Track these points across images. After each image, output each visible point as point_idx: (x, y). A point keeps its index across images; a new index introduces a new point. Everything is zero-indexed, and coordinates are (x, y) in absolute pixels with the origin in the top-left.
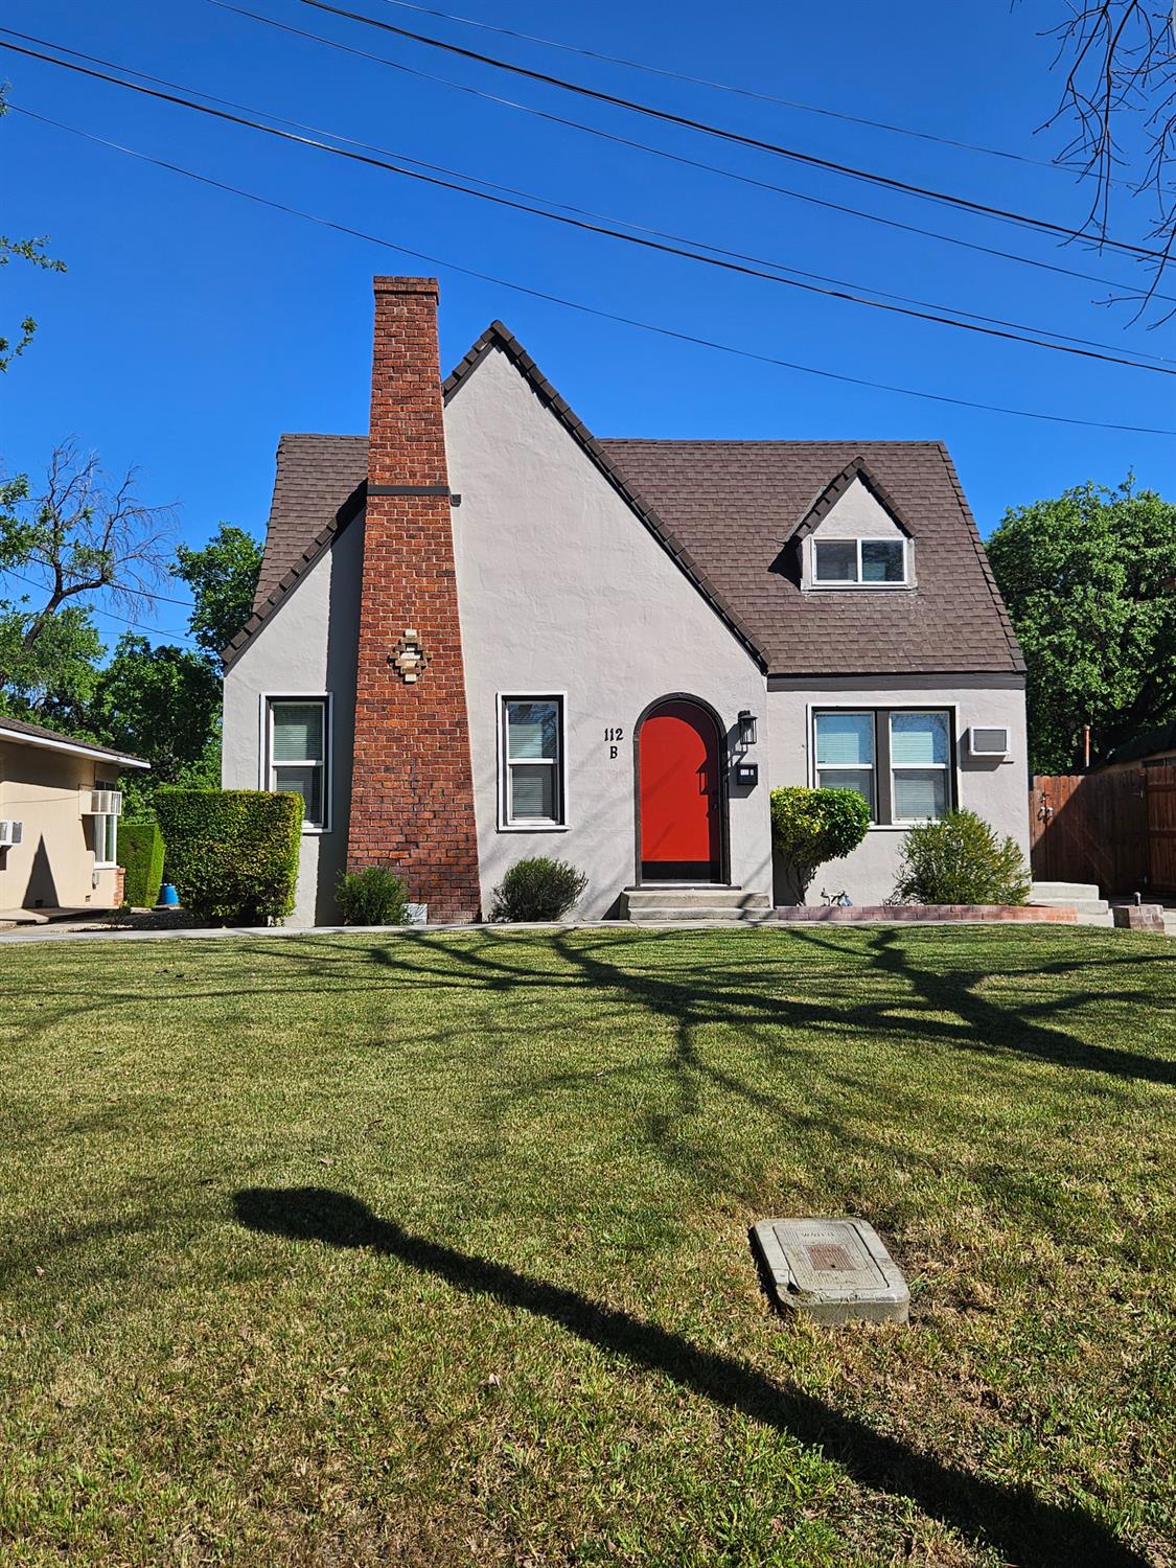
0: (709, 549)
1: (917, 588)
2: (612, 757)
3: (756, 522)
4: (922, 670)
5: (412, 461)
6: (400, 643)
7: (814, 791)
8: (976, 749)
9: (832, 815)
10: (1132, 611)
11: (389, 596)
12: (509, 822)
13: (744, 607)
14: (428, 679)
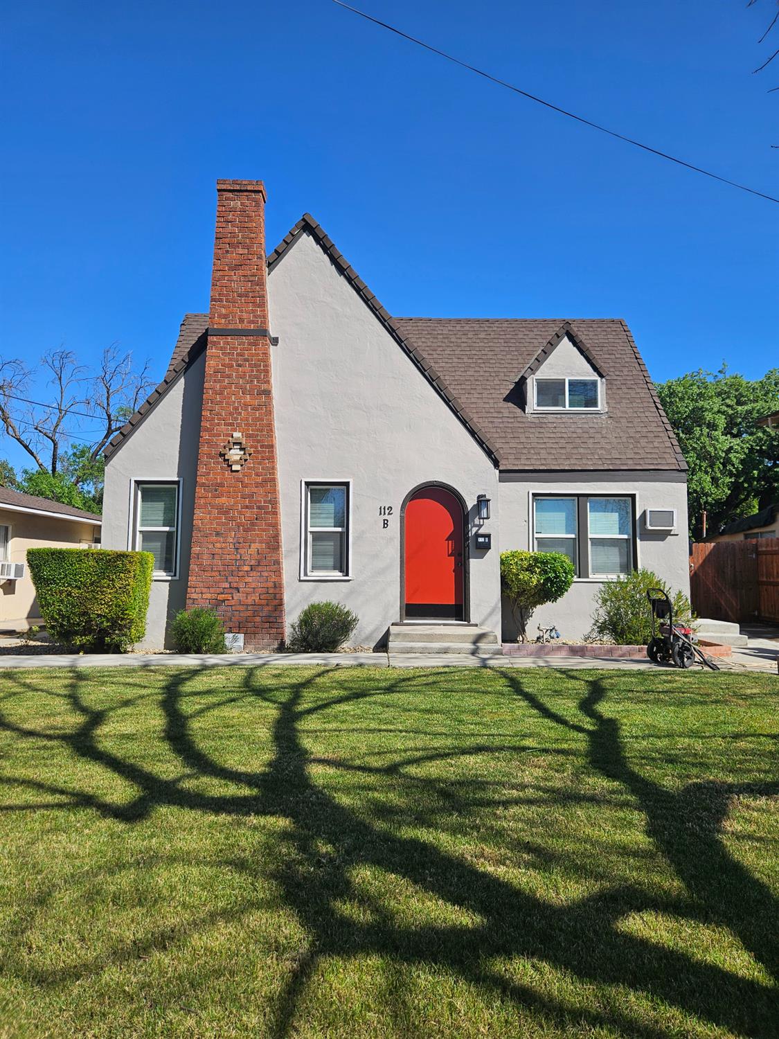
0: (463, 387)
1: (607, 413)
2: (384, 527)
3: (496, 369)
4: (611, 468)
5: (241, 311)
6: (229, 442)
7: (532, 554)
8: (651, 525)
9: (546, 572)
10: (730, 443)
11: (222, 408)
12: (309, 574)
13: (486, 424)
14: (249, 468)
